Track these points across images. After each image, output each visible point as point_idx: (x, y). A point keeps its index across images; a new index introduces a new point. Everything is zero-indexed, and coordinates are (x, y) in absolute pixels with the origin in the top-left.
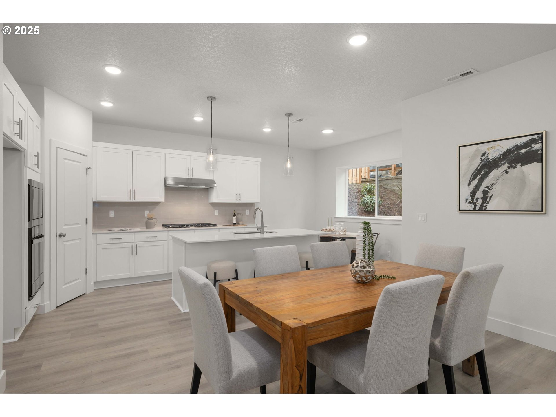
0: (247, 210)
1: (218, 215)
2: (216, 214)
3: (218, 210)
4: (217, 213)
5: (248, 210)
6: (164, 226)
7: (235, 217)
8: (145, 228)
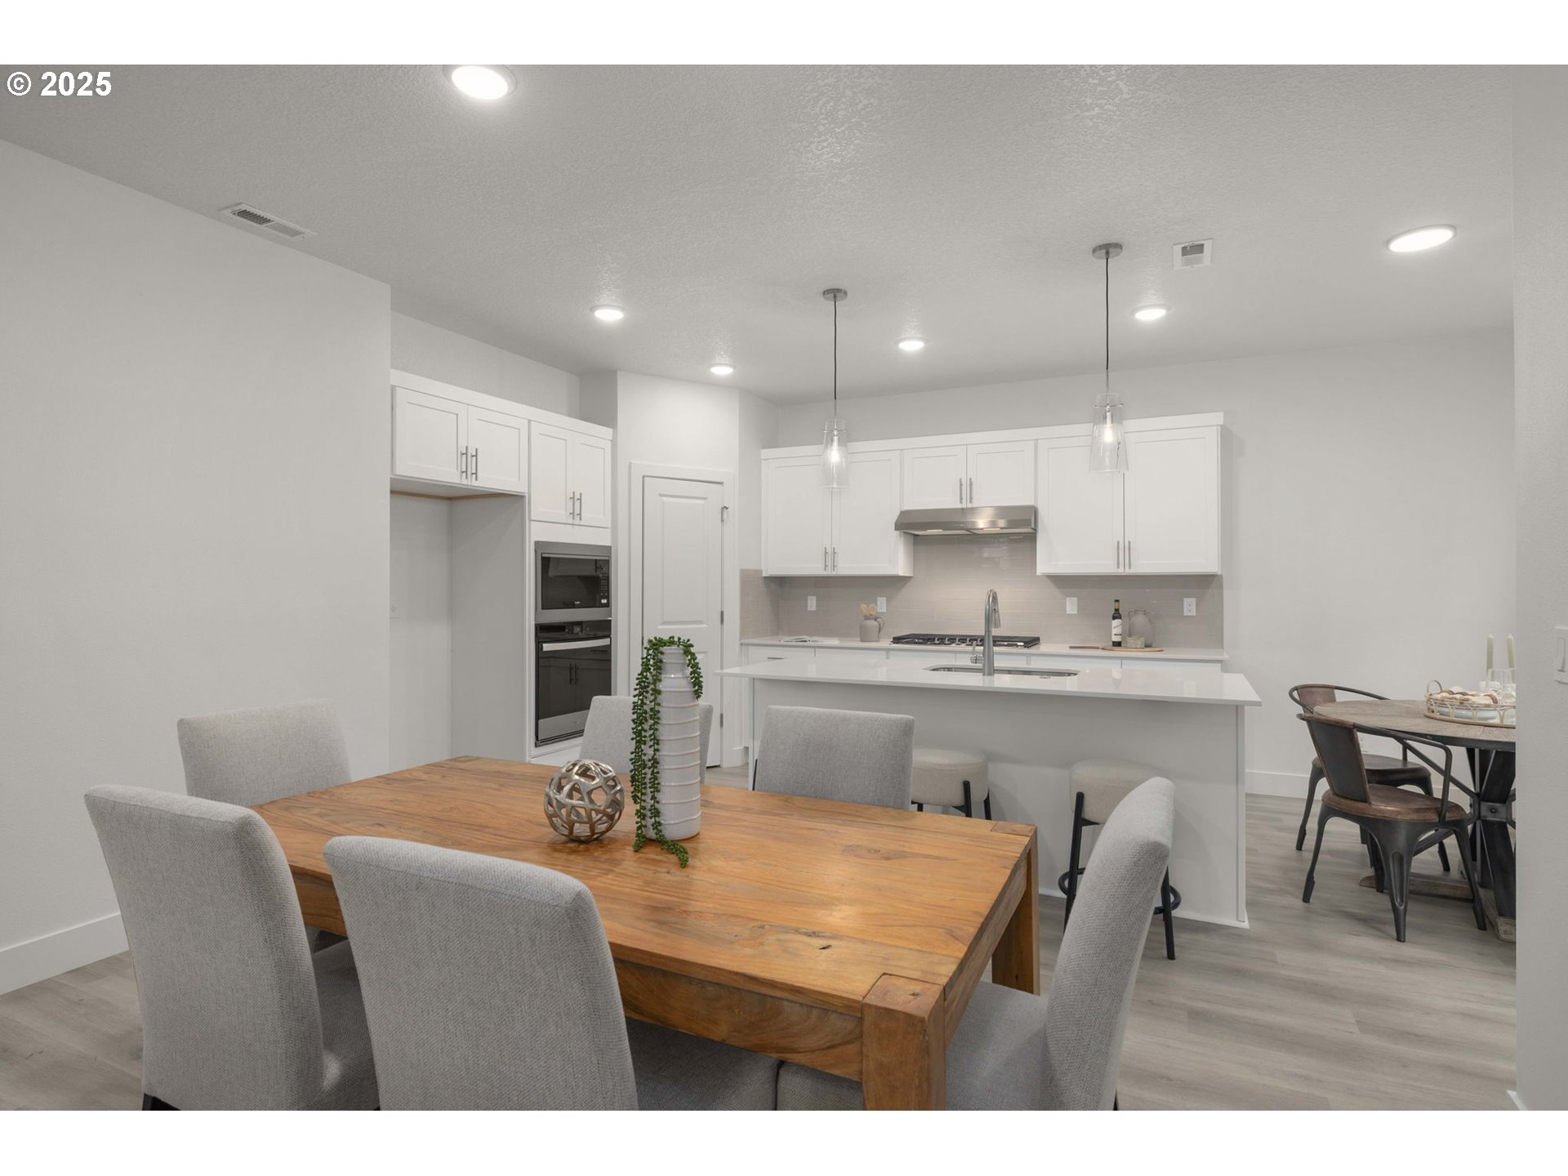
0: (1186, 601)
1: (1076, 612)
2: (1069, 611)
3: (1075, 599)
4: (1071, 606)
5: (1193, 601)
6: (897, 640)
7: (1116, 622)
8: (859, 639)
